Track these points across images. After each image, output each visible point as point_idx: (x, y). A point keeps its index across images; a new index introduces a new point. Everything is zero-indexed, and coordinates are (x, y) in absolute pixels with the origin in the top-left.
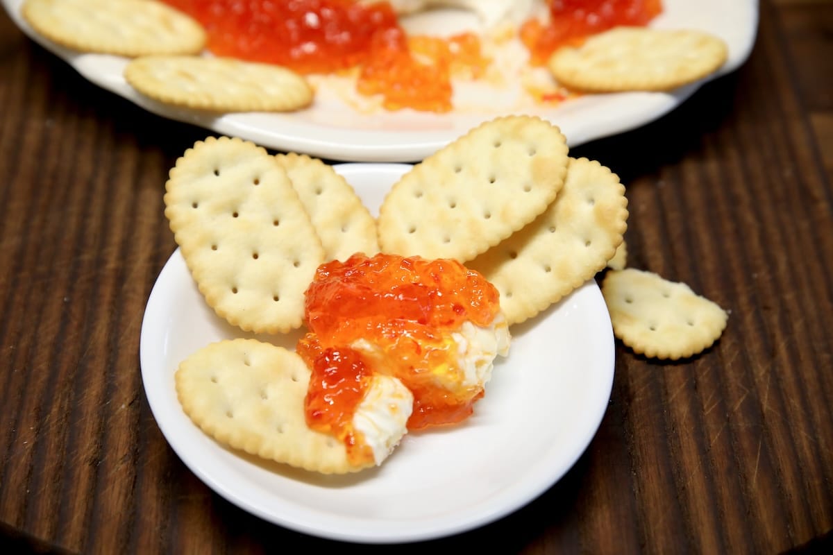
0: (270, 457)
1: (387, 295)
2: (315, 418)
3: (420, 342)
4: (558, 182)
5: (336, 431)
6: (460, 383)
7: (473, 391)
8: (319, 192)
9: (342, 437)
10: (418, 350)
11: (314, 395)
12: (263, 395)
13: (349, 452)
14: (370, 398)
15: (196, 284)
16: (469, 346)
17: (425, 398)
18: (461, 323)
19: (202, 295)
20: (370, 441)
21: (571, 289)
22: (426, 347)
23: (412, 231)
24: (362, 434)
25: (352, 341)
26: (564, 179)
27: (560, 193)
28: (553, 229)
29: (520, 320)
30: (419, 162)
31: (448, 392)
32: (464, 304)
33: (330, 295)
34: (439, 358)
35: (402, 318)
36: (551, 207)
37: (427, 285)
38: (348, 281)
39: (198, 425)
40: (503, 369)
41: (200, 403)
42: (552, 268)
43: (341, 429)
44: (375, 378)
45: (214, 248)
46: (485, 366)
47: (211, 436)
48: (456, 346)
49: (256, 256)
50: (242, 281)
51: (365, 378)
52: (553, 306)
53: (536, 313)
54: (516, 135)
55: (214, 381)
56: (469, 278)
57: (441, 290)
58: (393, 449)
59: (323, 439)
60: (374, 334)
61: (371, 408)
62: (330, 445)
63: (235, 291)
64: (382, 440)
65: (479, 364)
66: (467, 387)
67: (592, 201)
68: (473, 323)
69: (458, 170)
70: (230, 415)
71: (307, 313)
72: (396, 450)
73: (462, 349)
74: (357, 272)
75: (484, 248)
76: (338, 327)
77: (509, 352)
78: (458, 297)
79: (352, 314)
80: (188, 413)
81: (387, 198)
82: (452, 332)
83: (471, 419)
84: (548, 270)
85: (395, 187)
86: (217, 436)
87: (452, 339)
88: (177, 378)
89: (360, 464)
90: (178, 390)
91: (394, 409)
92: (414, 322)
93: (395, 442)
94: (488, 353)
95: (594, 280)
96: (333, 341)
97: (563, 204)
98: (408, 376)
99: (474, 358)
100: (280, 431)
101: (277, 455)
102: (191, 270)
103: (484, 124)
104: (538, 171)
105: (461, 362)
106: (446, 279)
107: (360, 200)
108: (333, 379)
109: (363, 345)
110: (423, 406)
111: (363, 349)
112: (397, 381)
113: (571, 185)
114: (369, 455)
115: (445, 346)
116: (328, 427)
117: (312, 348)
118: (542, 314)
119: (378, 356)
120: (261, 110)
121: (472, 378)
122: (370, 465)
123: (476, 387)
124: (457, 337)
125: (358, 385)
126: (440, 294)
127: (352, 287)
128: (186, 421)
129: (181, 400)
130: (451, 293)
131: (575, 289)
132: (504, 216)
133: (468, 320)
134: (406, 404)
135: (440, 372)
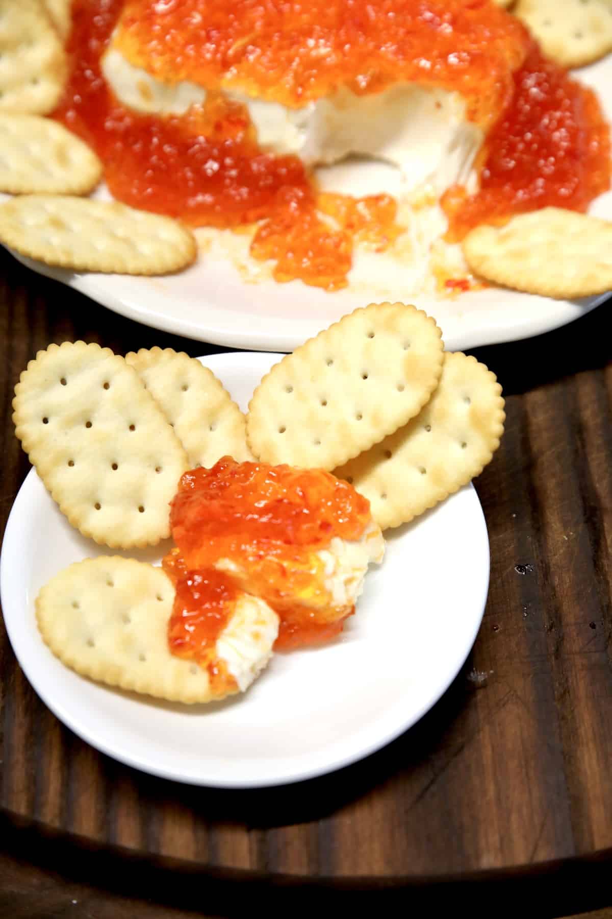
0: (131, 688)
1: (250, 516)
2: (177, 645)
3: (286, 564)
4: (432, 382)
5: (199, 657)
6: (328, 604)
7: (343, 612)
8: (185, 388)
9: (205, 664)
10: (284, 572)
11: (176, 620)
12: (126, 620)
13: (211, 682)
14: (233, 625)
15: (57, 505)
16: (337, 564)
17: (291, 619)
18: (329, 541)
19: (64, 515)
20: (234, 670)
21: (447, 494)
22: (293, 570)
23: (282, 430)
24: (225, 662)
25: (216, 560)
26: (439, 378)
27: (434, 393)
28: (428, 428)
29: (395, 525)
30: (291, 353)
31: (316, 611)
32: (331, 520)
33: (192, 514)
34: (306, 580)
35: (267, 538)
36: (425, 409)
37: (293, 500)
38: (212, 498)
39: (58, 655)
40: (378, 575)
41: (60, 634)
42: (427, 470)
43: (204, 657)
44: (239, 603)
45: (71, 464)
46: (355, 584)
47: (71, 667)
48: (322, 566)
49: (115, 467)
50: (103, 497)
51: (227, 603)
52: (428, 511)
53: (411, 518)
54: (390, 326)
55: (75, 605)
56: (338, 490)
57: (307, 507)
58: (259, 673)
59: (186, 665)
60: (238, 555)
61: (233, 635)
62: (193, 672)
63: (98, 507)
64: (246, 666)
65: (348, 582)
66: (336, 607)
67: (468, 400)
68: (342, 538)
69: (330, 362)
70: (91, 644)
71: (171, 529)
72: (262, 673)
73: (329, 569)
74: (222, 484)
75: (355, 453)
76: (201, 546)
77: (384, 559)
78: (324, 513)
79: (216, 533)
80: (47, 643)
81: (255, 392)
82: (319, 550)
83: (342, 634)
84: (424, 471)
85: (264, 379)
86: (77, 667)
87: (318, 560)
88: (37, 604)
89: (222, 692)
90: (38, 617)
91: (257, 636)
92: (279, 543)
93: (262, 665)
94: (359, 569)
95: (471, 484)
96: (196, 561)
97: (438, 403)
98: (273, 599)
99: (342, 577)
100: (143, 659)
101: (138, 687)
102: (50, 492)
103: (356, 311)
104: (412, 368)
105: (328, 585)
106: (313, 493)
107: (228, 395)
108: (195, 605)
109: (227, 565)
110: (290, 626)
111: (228, 570)
112: (262, 604)
113: (447, 383)
114: (232, 682)
115: (311, 568)
116: (190, 653)
117: (176, 566)
118: (417, 519)
119: (243, 576)
120: (126, 273)
121: (340, 597)
122: (233, 692)
123: (345, 606)
124: (324, 555)
125: (220, 611)
126: (306, 511)
127: (216, 503)
128: (45, 652)
129: (41, 629)
130: (318, 508)
131: (451, 495)
132: (376, 420)
133: (336, 535)
134: (271, 628)
135: (306, 595)
